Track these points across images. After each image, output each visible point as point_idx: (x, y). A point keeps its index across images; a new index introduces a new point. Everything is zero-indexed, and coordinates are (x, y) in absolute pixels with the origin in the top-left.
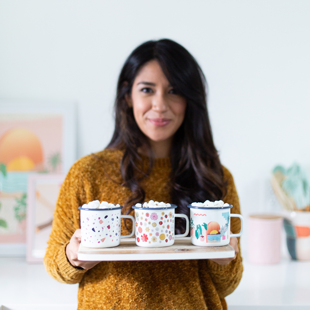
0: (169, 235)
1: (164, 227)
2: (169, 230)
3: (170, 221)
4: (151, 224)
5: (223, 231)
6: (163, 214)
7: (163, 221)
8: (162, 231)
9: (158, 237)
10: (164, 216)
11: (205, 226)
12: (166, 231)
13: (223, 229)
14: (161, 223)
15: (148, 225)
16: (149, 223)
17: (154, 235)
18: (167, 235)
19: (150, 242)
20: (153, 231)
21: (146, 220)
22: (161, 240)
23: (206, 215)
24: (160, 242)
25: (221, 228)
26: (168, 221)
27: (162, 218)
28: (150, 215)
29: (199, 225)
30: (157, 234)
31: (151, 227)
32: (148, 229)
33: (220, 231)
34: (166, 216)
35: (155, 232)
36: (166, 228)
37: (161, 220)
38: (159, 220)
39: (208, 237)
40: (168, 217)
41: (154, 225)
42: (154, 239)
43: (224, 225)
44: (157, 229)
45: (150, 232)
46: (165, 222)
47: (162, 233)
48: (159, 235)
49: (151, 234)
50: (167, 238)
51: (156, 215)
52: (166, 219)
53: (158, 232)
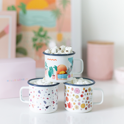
0: (88, 104)
1: (84, 99)
2: (88, 101)
3: (89, 94)
4: (75, 96)
5: (69, 71)
6: (84, 89)
7: (83, 94)
8: (83, 102)
9: (80, 106)
10: (84, 91)
11: (56, 68)
12: (86, 102)
13: (69, 70)
14: (82, 96)
15: (72, 97)
16: (74, 95)
17: (77, 104)
18: (87, 105)
19: (74, 109)
20: (76, 101)
21: (71, 93)
22: (82, 108)
23: (56, 60)
24: (81, 110)
25: (67, 69)
26: (88, 94)
28: (74, 89)
29: (51, 67)
30: (79, 104)
31: (74, 98)
33: (66, 71)
34: (86, 91)
35: (78, 102)
36: (86, 100)
38: (81, 94)
39: (58, 76)
40: (88, 91)
41: (77, 97)
42: (77, 107)
43: (70, 67)
44: (79, 100)
45: (74, 101)
46: (85, 95)
48: (81, 104)
49: (74, 104)
50: (87, 106)
51: (78, 90)
52: (86, 93)
53: (79, 102)
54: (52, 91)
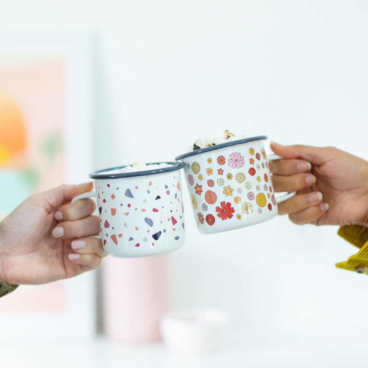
0: (271, 194)
1: (259, 179)
2: (268, 185)
4: (234, 178)
6: (252, 151)
7: (255, 166)
8: (258, 188)
9: (254, 202)
10: (254, 157)
12: (266, 188)
14: (252, 172)
15: (227, 182)
16: (229, 177)
17: (244, 199)
18: (269, 196)
19: (239, 217)
20: (240, 191)
21: (221, 172)
22: (260, 207)
24: (260, 211)
26: (263, 166)
27: (252, 161)
28: (227, 158)
30: (250, 196)
31: (234, 184)
32: (228, 191)
34: (258, 157)
35: (245, 192)
36: (263, 181)
37: (252, 166)
38: (248, 166)
41: (241, 178)
42: (247, 209)
44: (248, 186)
45: (235, 194)
46: (258, 167)
47: (259, 192)
48: (255, 196)
49: (237, 200)
50: (269, 201)
51: (239, 157)
52: (260, 163)
53: (250, 191)
54: (166, 187)
